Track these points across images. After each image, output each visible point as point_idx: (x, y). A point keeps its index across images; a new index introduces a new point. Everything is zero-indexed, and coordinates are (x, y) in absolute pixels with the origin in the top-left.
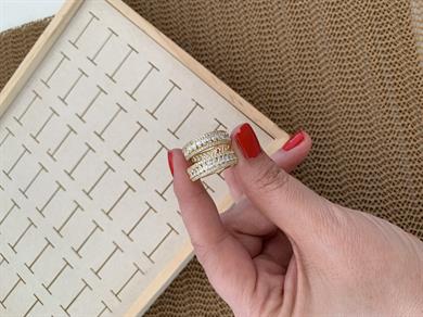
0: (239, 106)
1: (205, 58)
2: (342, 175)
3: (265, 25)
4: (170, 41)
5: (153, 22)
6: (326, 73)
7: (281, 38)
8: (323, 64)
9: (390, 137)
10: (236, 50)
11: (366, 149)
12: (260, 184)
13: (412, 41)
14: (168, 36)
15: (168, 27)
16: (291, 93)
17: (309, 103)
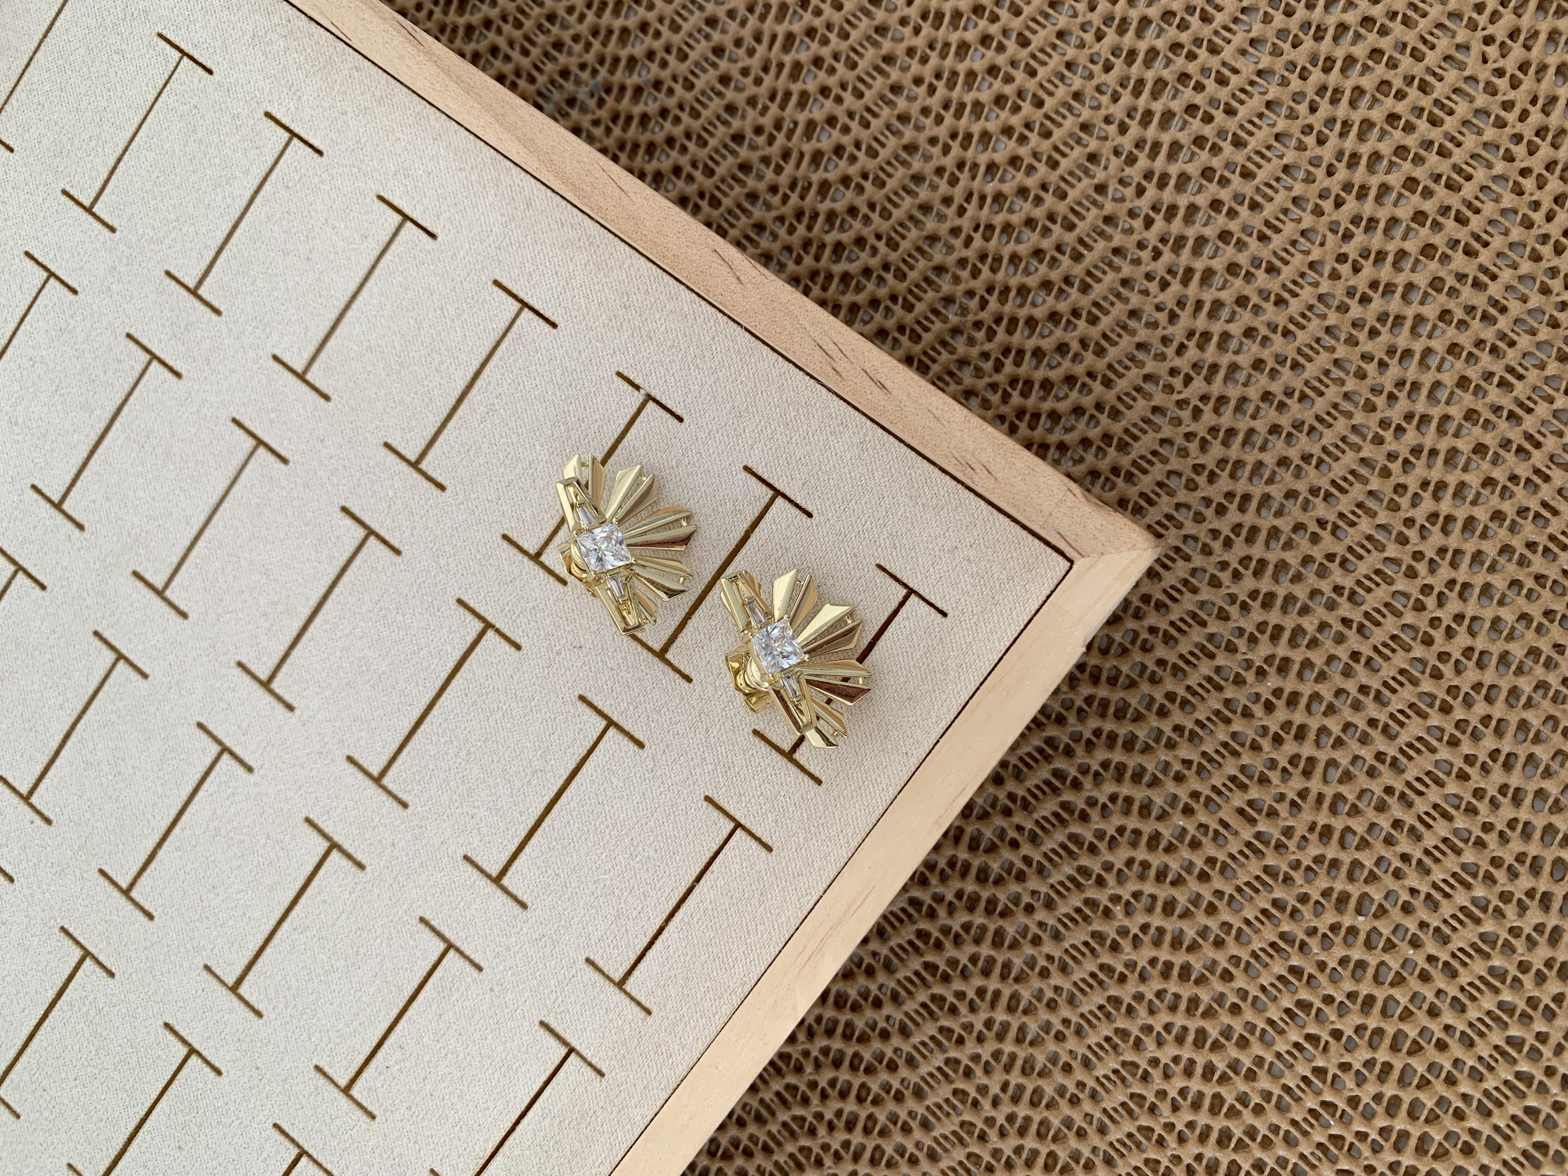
16: (1119, 310)
17: (1211, 354)
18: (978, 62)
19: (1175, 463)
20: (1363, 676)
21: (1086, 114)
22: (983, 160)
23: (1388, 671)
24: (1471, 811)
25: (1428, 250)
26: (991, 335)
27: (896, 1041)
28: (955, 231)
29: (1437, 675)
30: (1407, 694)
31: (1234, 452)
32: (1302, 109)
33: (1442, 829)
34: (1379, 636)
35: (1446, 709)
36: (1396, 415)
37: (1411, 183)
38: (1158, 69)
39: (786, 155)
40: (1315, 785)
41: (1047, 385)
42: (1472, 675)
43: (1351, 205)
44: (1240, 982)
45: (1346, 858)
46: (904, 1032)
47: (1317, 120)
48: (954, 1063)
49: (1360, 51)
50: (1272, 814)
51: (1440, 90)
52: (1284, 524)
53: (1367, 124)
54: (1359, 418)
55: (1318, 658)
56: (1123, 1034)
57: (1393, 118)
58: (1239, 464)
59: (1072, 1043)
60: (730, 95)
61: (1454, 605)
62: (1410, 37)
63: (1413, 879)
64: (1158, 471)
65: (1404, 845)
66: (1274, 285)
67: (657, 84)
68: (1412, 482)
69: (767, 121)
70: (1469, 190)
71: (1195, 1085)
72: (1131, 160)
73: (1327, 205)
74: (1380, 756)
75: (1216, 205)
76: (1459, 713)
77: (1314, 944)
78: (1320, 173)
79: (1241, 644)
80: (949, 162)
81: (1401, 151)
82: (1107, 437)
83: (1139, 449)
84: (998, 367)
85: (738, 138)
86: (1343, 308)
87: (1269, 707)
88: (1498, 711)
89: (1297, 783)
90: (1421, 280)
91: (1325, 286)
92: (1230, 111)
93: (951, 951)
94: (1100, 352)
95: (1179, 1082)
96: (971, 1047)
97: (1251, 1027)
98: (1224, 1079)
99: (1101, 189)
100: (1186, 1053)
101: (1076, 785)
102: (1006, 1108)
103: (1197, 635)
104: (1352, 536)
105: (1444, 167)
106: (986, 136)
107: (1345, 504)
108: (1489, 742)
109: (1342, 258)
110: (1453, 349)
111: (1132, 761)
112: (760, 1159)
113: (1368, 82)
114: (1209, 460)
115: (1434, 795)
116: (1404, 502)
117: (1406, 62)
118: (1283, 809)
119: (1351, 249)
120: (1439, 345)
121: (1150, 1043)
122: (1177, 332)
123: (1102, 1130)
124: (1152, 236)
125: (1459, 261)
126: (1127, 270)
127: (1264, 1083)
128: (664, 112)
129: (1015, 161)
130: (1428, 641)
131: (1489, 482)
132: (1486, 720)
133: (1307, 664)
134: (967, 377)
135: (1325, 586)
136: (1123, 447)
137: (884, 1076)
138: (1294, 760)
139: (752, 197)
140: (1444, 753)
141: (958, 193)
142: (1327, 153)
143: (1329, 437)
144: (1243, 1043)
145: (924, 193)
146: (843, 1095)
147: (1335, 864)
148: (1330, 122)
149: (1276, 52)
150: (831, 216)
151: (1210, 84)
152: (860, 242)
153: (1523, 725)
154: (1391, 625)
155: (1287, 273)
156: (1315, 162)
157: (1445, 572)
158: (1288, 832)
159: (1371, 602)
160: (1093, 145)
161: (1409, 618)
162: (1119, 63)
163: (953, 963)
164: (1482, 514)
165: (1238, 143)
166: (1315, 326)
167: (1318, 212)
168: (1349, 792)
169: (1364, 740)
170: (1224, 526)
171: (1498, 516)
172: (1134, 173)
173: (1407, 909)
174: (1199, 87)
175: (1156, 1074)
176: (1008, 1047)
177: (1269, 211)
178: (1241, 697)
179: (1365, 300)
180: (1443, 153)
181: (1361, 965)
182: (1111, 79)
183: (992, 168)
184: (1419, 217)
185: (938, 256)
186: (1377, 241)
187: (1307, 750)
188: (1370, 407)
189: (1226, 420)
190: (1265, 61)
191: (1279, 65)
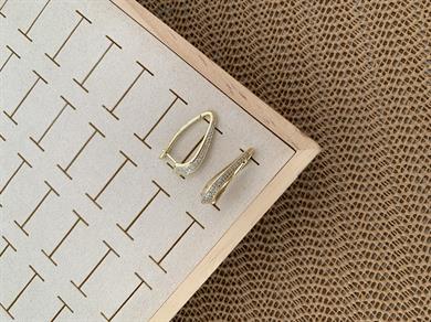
16: (315, 82)
17: (340, 96)
18: (280, 9)
19: (328, 126)
20: (378, 191)
21: (309, 26)
22: (279, 37)
23: (385, 190)
24: (407, 231)
25: (405, 70)
26: (278, 86)
27: (237, 286)
28: (270, 57)
29: (400, 192)
30: (391, 196)
31: (345, 124)
32: (371, 28)
33: (398, 236)
34: (383, 179)
35: (402, 202)
36: (392, 116)
37: (401, 50)
38: (331, 14)
39: (223, 32)
40: (362, 221)
41: (293, 102)
42: (410, 192)
43: (384, 56)
44: (337, 276)
45: (370, 243)
46: (240, 284)
47: (375, 31)
48: (253, 293)
49: (389, 12)
50: (349, 228)
51: (411, 25)
52: (358, 146)
53: (390, 33)
54: (382, 117)
55: (365, 184)
56: (302, 288)
57: (397, 32)
58: (346, 128)
59: (287, 290)
60: (208, 14)
61: (406, 172)
62: (404, 9)
63: (389, 250)
64: (323, 128)
65: (387, 240)
66: (360, 77)
67: (188, 11)
68: (396, 136)
69: (218, 23)
70: (418, 53)
71: (322, 305)
72: (321, 40)
73: (377, 55)
74: (382, 214)
75: (345, 53)
76: (405, 203)
77: (359, 266)
78: (375, 46)
79: (344, 179)
80: (269, 37)
81: (399, 41)
82: (309, 118)
83: (318, 121)
84: (279, 96)
85: (210, 27)
86: (379, 85)
87: (350, 198)
88: (417, 203)
89: (357, 220)
90: (402, 78)
91: (375, 78)
92: (350, 27)
93: (254, 261)
94: (309, 93)
95: (317, 303)
96: (258, 289)
97: (339, 289)
98: (330, 303)
99: (312, 47)
100: (320, 295)
101: (294, 216)
102: (267, 307)
103: (331, 176)
104: (378, 150)
105: (411, 47)
106: (280, 30)
107: (376, 141)
108: (414, 212)
109: (380, 71)
110: (411, 99)
111: (310, 211)
112: (196, 317)
113: (391, 21)
114: (338, 126)
115: (396, 226)
116: (394, 141)
117: (402, 16)
118: (353, 227)
119: (383, 68)
120: (406, 97)
121: (310, 292)
122: (331, 89)
123: (294, 316)
124: (326, 61)
125: (414, 74)
126: (318, 71)
127: (342, 305)
128: (189, 18)
129: (288, 38)
130: (398, 182)
131: (418, 137)
132: (413, 206)
133: (362, 186)
134: (270, 98)
135: (369, 164)
136: (314, 121)
137: (233, 296)
138: (357, 213)
139: (213, 43)
140: (400, 214)
141: (271, 46)
142: (378, 41)
143: (373, 122)
144: (336, 293)
145: (261, 45)
146: (221, 300)
147: (366, 244)
148: (379, 32)
149: (365, 11)
150: (235, 50)
151: (345, 19)
152: (242, 58)
153: (424, 208)
154: (387, 176)
155: (364, 74)
156: (374, 43)
157: (404, 162)
158: (354, 234)
159: (382, 169)
160: (311, 35)
161: (393, 175)
162: (320, 12)
163: (255, 265)
164: (416, 146)
165: (352, 36)
166: (371, 90)
167: (374, 57)
168: (372, 224)
169: (377, 209)
170: (341, 145)
171: (420, 147)
172: (322, 43)
173: (386, 258)
174: (342, 20)
175: (311, 300)
176: (269, 290)
177: (360, 56)
178: (342, 194)
179: (386, 83)
180: (411, 42)
181: (372, 273)
182: (317, 16)
183: (281, 39)
184: (403, 60)
185: (264, 63)
186: (390, 66)
187: (361, 211)
188: (385, 114)
189: (344, 115)
190: (361, 14)
191: (365, 15)
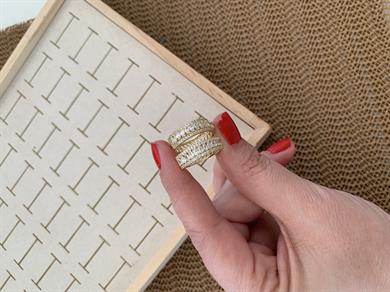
0: (219, 98)
1: (183, 53)
2: (321, 161)
3: (240, 18)
4: (149, 37)
5: (131, 20)
6: (302, 63)
7: (256, 31)
8: (299, 54)
9: (367, 124)
10: (214, 44)
11: (344, 136)
12: (246, 168)
13: (385, 29)
14: (147, 33)
15: (147, 24)
16: (269, 84)
17: (287, 93)
18: (244, 35)
26: (245, 88)
29: (330, 156)
32: (306, 46)
35: (331, 163)
37: (327, 61)
38: (279, 38)
41: (255, 98)
43: (315, 65)
47: (309, 48)
49: (318, 35)
53: (319, 49)
61: (333, 143)
66: (300, 80)
72: (273, 55)
73: (311, 65)
75: (289, 64)
78: (309, 59)
84: (246, 95)
86: (313, 85)
90: (329, 80)
91: (310, 80)
94: (266, 92)
99: (267, 61)
105: (333, 58)
107: (313, 122)
108: (339, 170)
109: (313, 75)
110: (334, 93)
113: (319, 42)
114: (286, 113)
116: (324, 122)
117: (326, 38)
119: (315, 73)
120: (332, 92)
122: (281, 88)
124: (277, 70)
125: (336, 76)
126: (271, 76)
129: (250, 55)
130: (328, 150)
131: (341, 119)
132: (339, 165)
133: (304, 153)
134: (240, 96)
135: (308, 138)
136: (269, 111)
142: (311, 55)
145: (233, 61)
148: (312, 49)
149: (302, 35)
151: (289, 41)
155: (302, 78)
156: (309, 56)
164: (339, 125)
167: (309, 66)
171: (342, 125)
172: (274, 58)
174: (287, 41)
179: (317, 83)
186: (320, 72)
188: (318, 104)
190: (299, 37)
191: (302, 38)
